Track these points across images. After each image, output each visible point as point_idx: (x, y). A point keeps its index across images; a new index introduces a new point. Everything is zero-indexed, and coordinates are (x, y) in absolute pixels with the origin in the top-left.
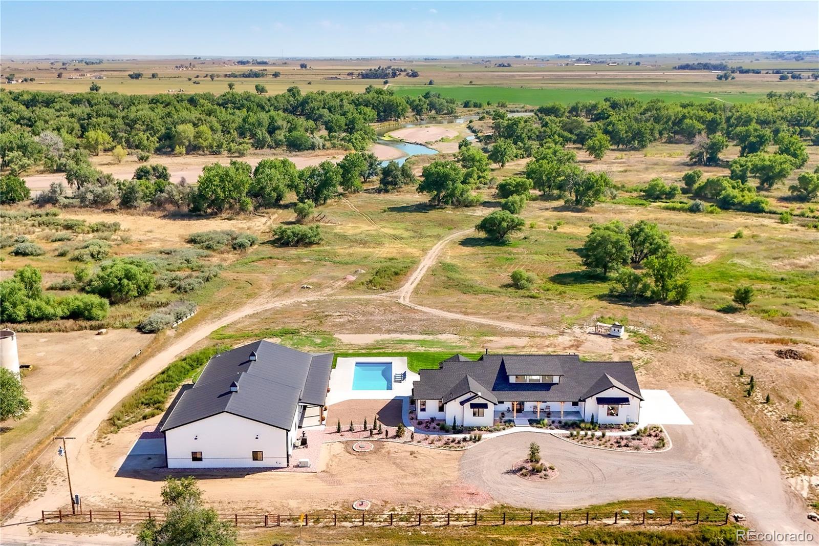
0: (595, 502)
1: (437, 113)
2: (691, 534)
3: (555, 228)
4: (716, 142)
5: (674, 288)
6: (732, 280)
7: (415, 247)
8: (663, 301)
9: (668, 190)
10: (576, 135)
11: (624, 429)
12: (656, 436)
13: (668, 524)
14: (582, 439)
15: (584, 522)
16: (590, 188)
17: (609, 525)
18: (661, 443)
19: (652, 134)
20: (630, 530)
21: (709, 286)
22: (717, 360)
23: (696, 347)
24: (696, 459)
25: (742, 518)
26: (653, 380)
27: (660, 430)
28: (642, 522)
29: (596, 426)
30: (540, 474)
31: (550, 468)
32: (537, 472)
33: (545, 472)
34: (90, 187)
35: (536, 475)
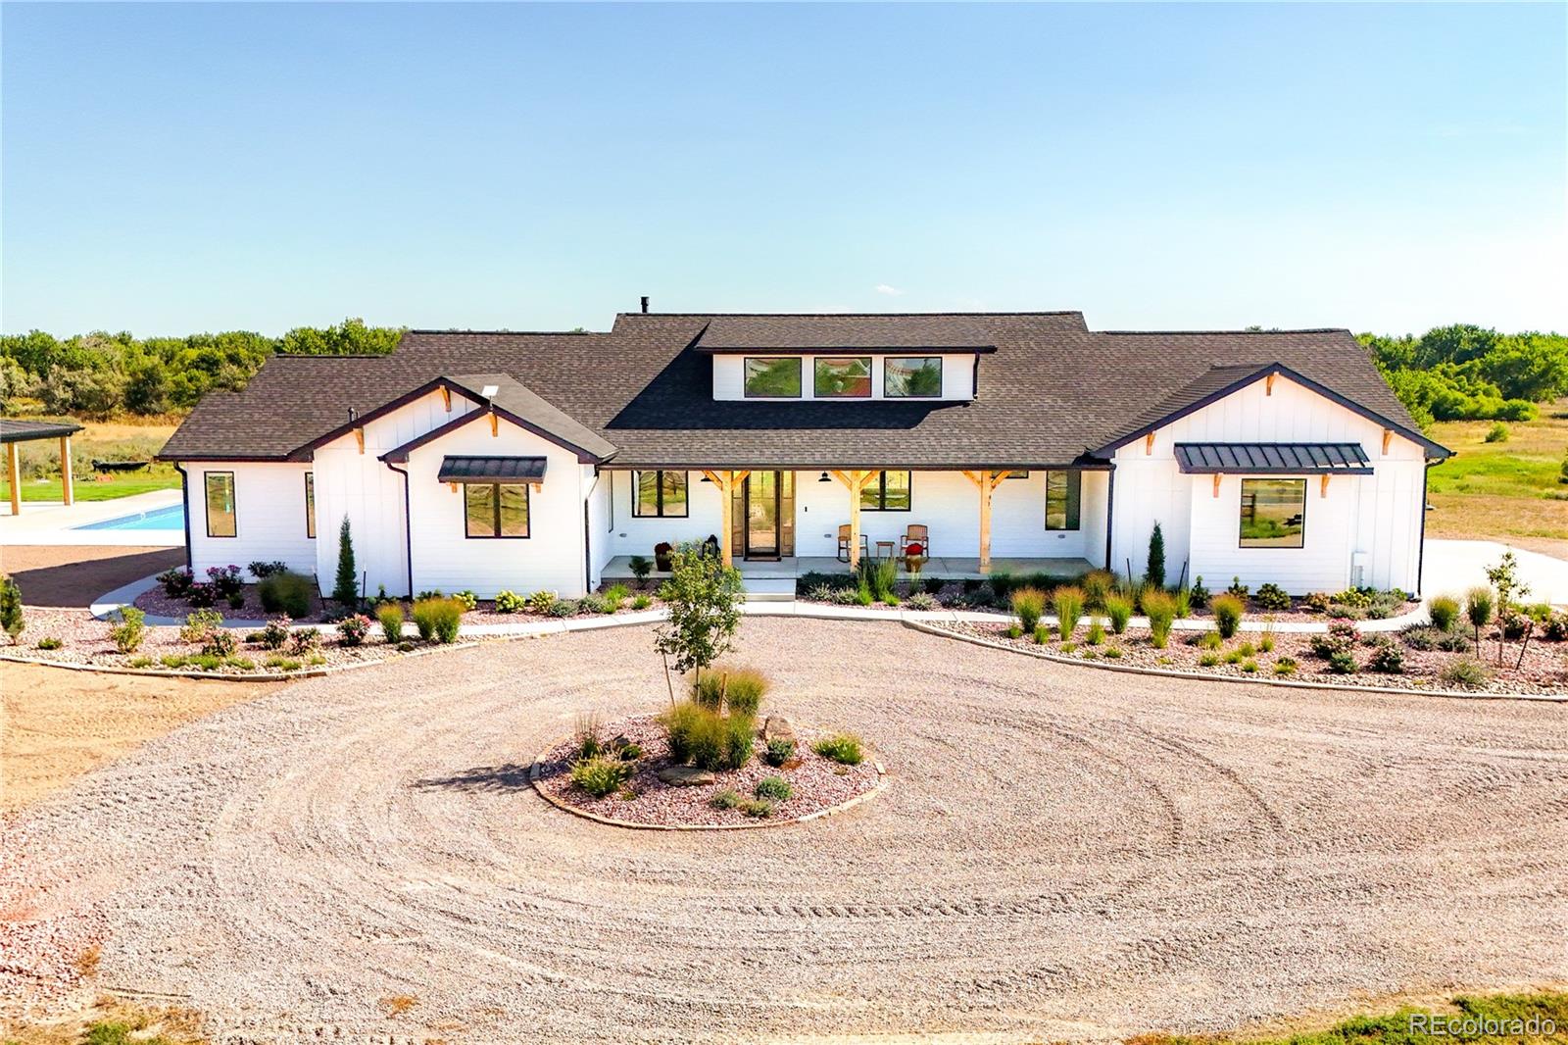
14: (1093, 642)
29: (1175, 595)
30: (723, 784)
31: (828, 753)
32: (702, 765)
33: (769, 769)
34: (66, 374)
35: (682, 792)
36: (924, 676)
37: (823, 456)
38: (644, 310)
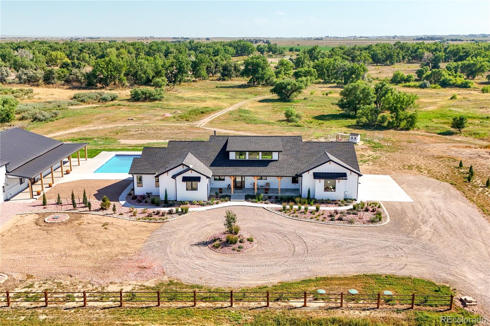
0: (287, 278)
1: (273, 53)
2: (404, 322)
3: (327, 94)
4: (437, 56)
5: (406, 119)
6: (450, 118)
7: (226, 102)
8: (396, 128)
9: (406, 77)
10: (351, 57)
11: (341, 204)
12: (373, 211)
13: (373, 309)
14: (294, 213)
15: (264, 304)
16: (353, 73)
17: (295, 308)
18: (378, 217)
19: (398, 56)
20: (323, 315)
21: (433, 121)
22: (438, 158)
23: (420, 150)
24: (415, 233)
25: (470, 302)
26: (379, 169)
27: (378, 206)
28: (339, 305)
29: (311, 201)
30: (234, 246)
31: (248, 240)
32: (231, 244)
33: (240, 243)
34: (25, 71)
35: (228, 248)
36: (265, 222)
37: (250, 174)
38: (215, 135)
